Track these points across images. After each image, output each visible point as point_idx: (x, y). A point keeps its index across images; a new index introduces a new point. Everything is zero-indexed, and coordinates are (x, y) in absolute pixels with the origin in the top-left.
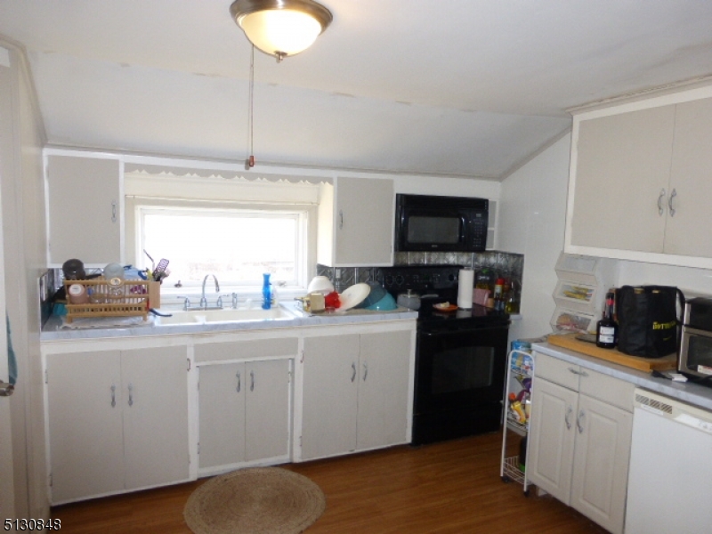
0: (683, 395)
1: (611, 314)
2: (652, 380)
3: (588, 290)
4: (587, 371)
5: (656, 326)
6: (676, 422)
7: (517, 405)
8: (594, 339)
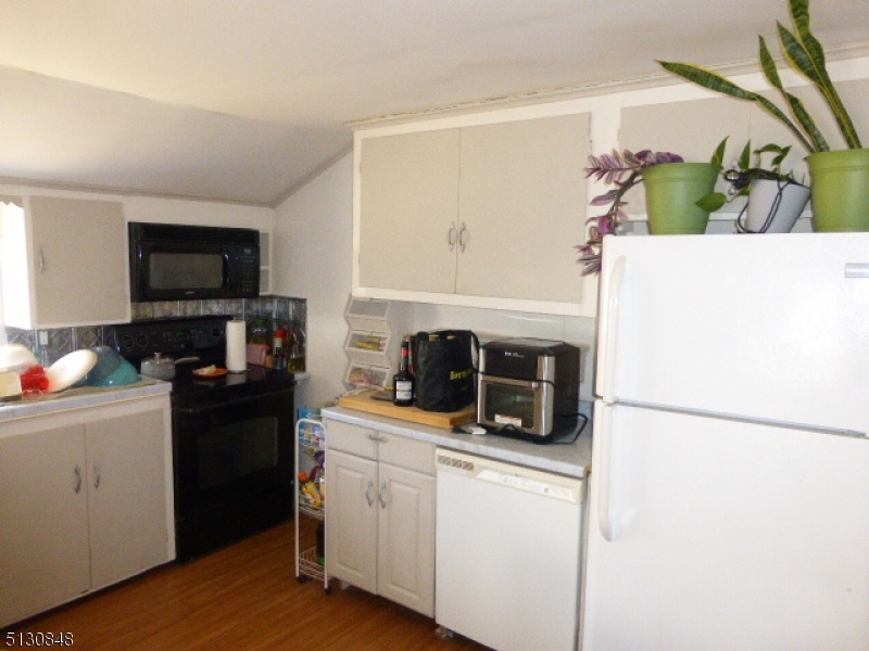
0: (483, 449)
1: (407, 366)
2: (454, 438)
3: (380, 339)
4: (387, 436)
5: (453, 376)
6: (482, 480)
7: (310, 486)
8: (390, 396)
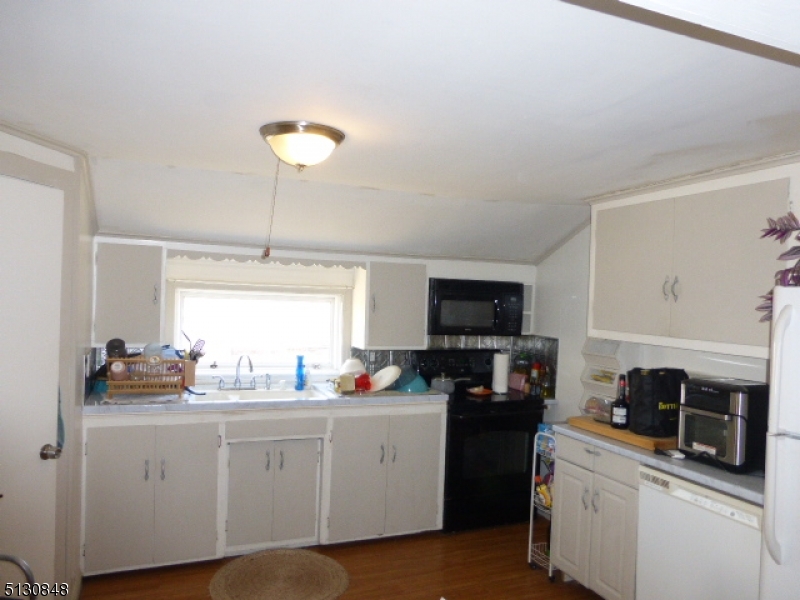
0: (677, 470)
1: (624, 395)
2: (655, 458)
3: (612, 374)
4: (600, 450)
5: (662, 406)
6: (674, 496)
7: (544, 487)
8: (609, 420)
